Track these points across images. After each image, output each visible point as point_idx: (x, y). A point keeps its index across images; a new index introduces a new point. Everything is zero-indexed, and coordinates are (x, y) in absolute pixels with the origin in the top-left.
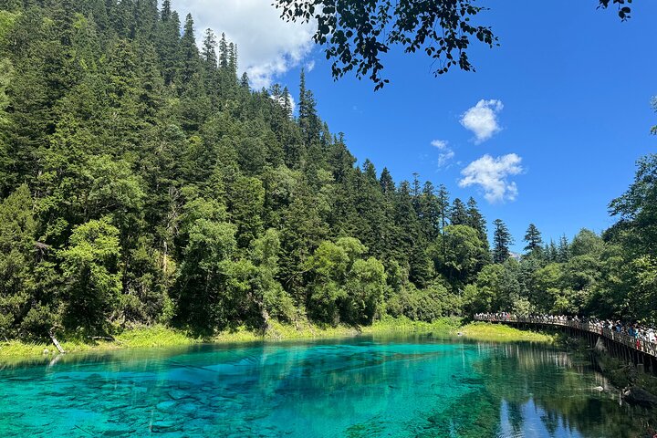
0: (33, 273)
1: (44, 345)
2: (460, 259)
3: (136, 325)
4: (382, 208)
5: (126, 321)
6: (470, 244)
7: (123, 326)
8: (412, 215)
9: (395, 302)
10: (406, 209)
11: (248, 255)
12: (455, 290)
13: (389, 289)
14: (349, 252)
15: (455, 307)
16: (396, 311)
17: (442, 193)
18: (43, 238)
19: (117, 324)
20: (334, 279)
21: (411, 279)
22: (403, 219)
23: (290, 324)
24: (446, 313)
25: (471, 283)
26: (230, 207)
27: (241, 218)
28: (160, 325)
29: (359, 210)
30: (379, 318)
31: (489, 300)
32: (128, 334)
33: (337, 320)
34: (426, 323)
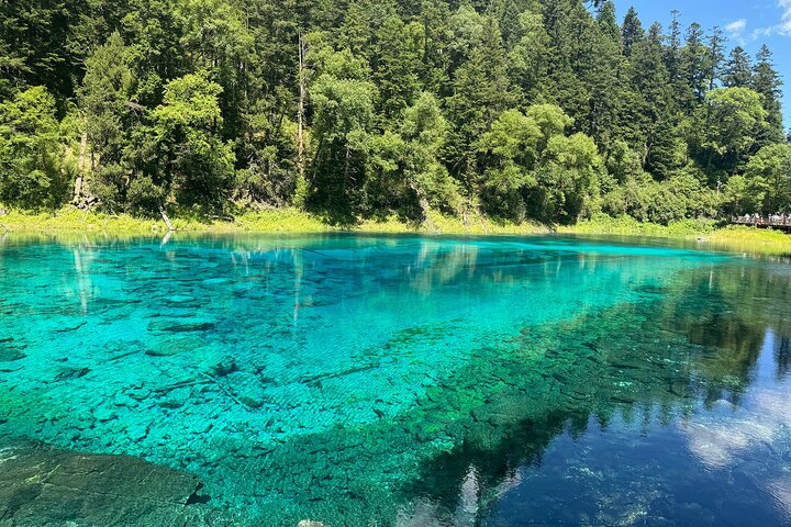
0: (131, 139)
1: (153, 220)
2: (725, 139)
3: (263, 206)
4: (613, 65)
5: (253, 201)
6: (745, 116)
7: (248, 206)
8: (659, 75)
9: (616, 197)
10: (653, 67)
11: (398, 127)
12: (712, 184)
13: (609, 179)
14: (542, 124)
15: (707, 206)
16: (615, 208)
17: (715, 40)
18: (134, 97)
19: (240, 204)
20: (517, 160)
21: (647, 168)
22: (645, 81)
23: (455, 217)
24: (692, 213)
25: (741, 173)
26: (374, 62)
27: (388, 78)
28: (293, 209)
29: (577, 69)
30: (588, 217)
31: (761, 196)
32: (253, 215)
33: (522, 215)
34: (658, 226)
